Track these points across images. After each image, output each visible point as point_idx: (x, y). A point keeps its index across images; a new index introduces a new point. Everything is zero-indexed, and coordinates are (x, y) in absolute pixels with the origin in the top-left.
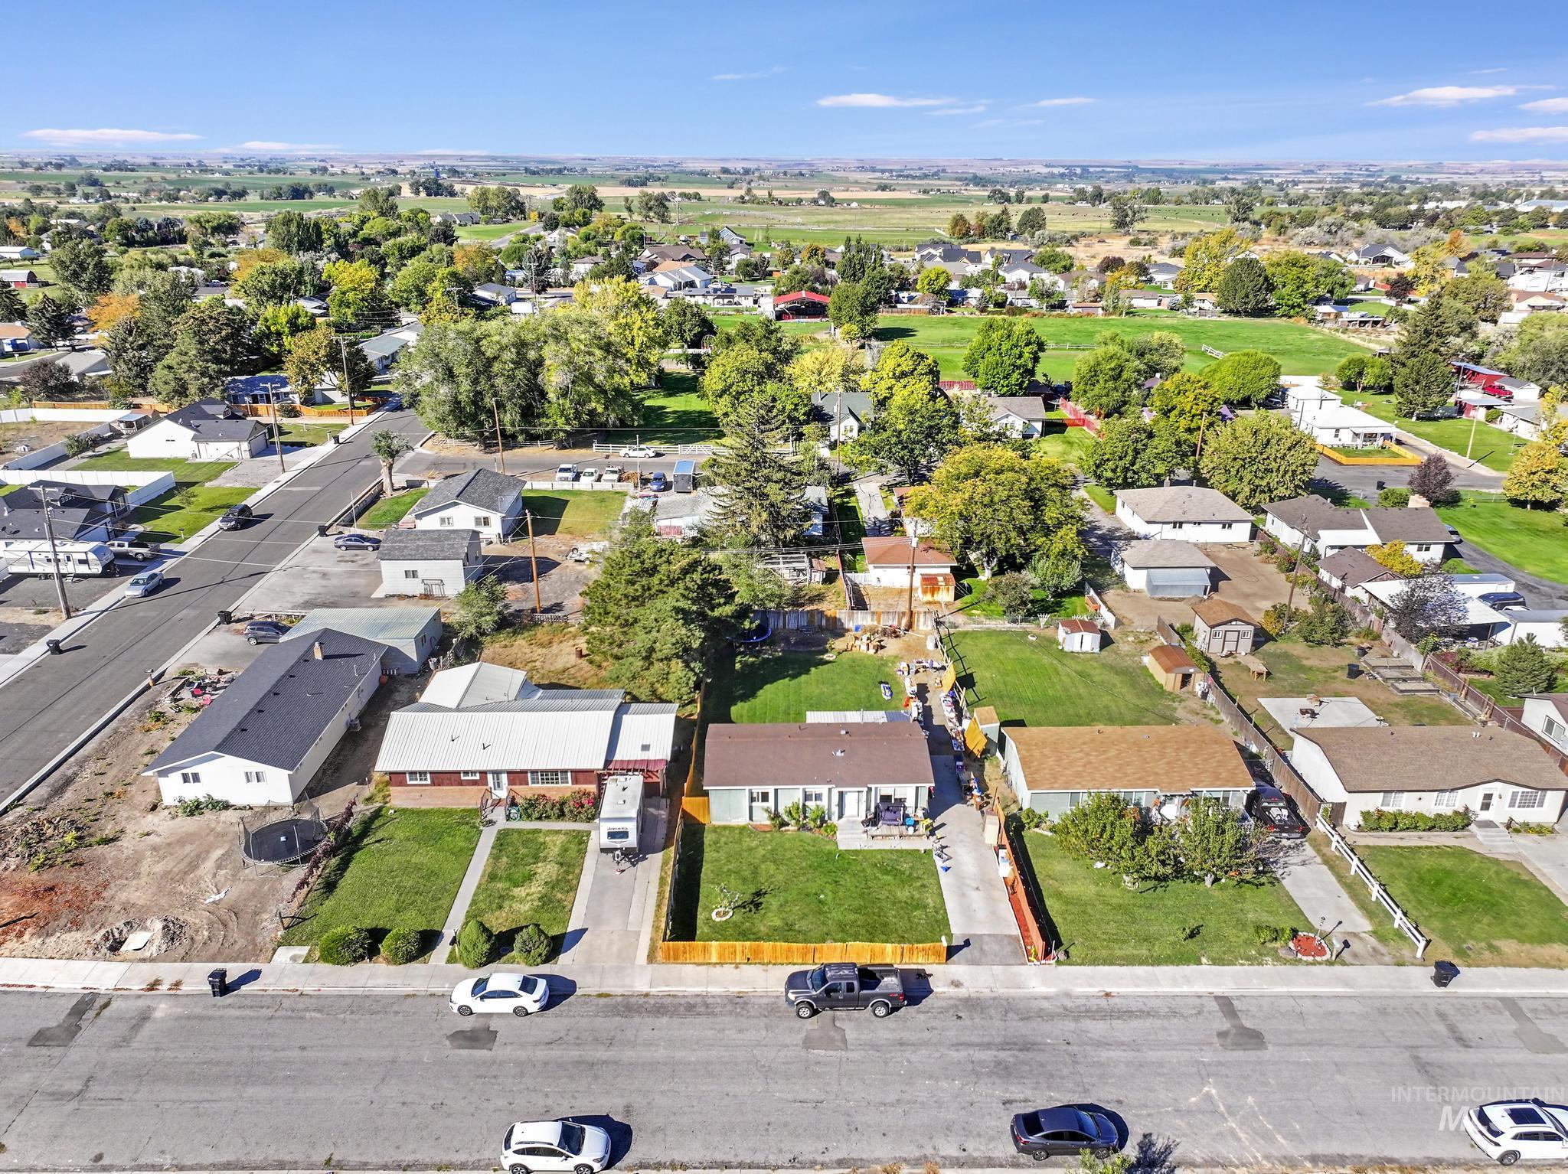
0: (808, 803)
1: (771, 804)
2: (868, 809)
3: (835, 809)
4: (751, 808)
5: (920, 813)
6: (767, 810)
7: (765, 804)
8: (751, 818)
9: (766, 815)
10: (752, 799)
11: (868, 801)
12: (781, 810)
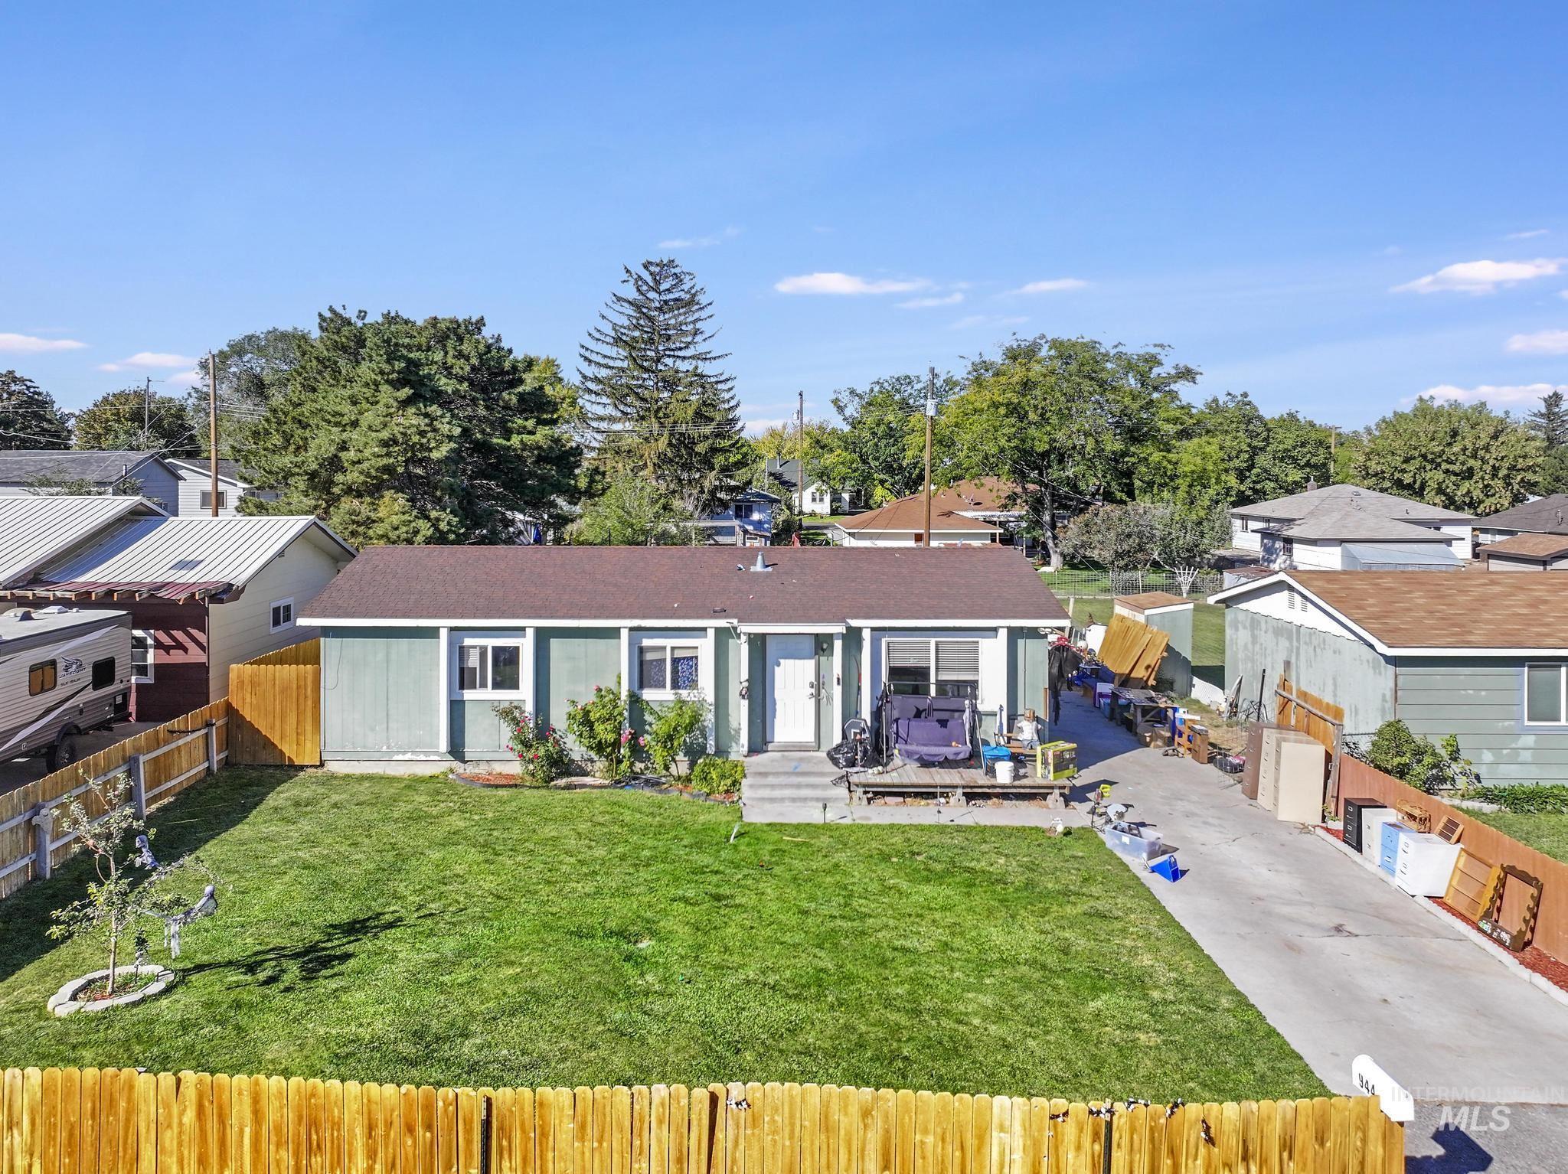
0: (648, 695)
1: (524, 694)
2: (850, 711)
3: (740, 713)
4: (457, 708)
5: (1027, 731)
6: (509, 714)
7: (506, 695)
8: (456, 750)
9: (507, 731)
10: (464, 678)
11: (850, 683)
12: (558, 718)
